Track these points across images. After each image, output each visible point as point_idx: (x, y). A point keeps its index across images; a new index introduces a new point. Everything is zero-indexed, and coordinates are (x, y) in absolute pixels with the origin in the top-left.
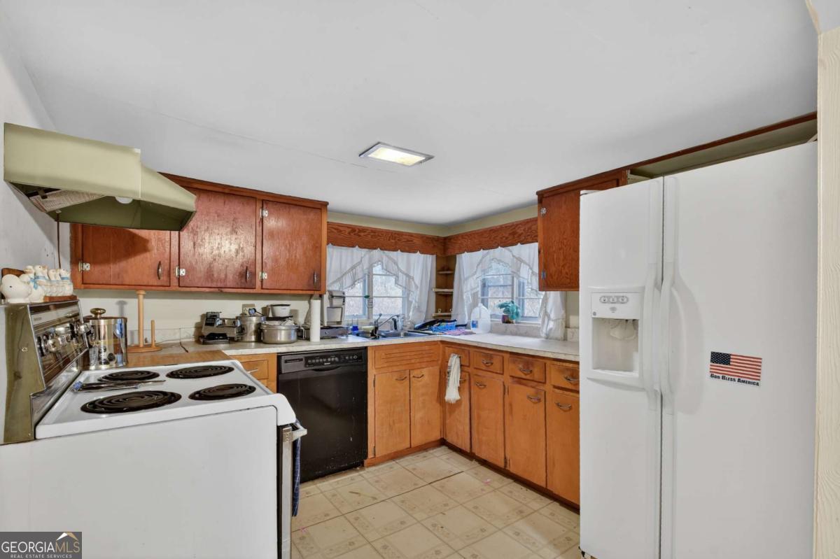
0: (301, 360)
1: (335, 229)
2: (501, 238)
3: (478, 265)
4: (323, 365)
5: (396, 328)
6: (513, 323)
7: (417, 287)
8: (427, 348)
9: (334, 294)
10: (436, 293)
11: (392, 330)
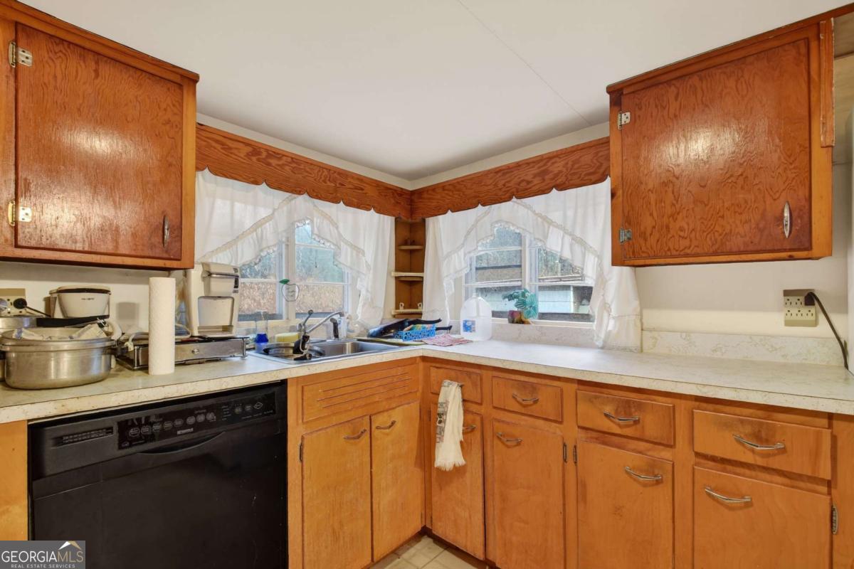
0: (109, 430)
1: (217, 141)
2: (519, 184)
3: (469, 233)
4: (176, 435)
5: (336, 336)
6: (528, 323)
7: (368, 266)
8: (400, 370)
9: (213, 270)
10: (397, 278)
11: (330, 338)
